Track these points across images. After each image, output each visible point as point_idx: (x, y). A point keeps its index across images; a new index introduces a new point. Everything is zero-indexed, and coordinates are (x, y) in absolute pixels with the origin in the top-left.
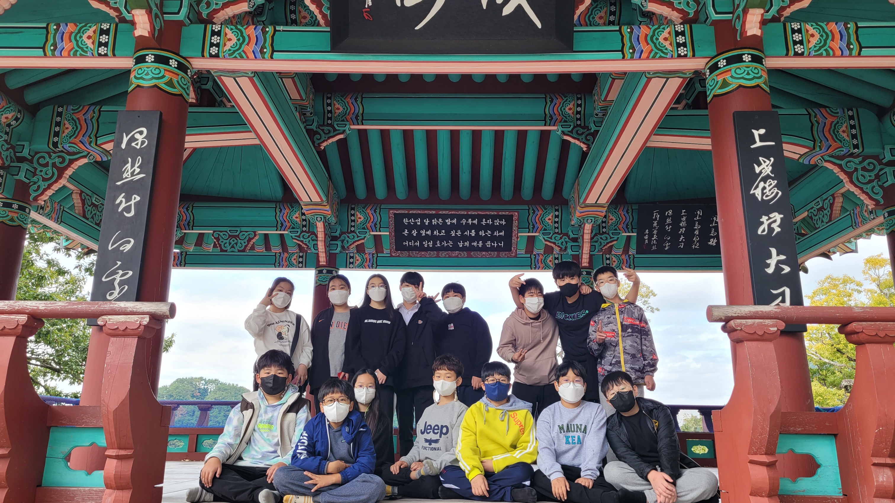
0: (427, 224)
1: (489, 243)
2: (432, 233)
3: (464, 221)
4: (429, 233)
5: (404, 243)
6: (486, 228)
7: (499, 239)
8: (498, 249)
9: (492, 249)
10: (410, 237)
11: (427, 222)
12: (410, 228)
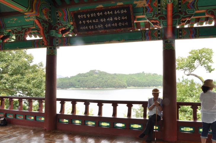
0: (89, 17)
1: (120, 23)
2: (92, 21)
3: (106, 13)
4: (91, 21)
5: (81, 28)
6: (117, 15)
7: (124, 21)
8: (125, 26)
9: (122, 27)
10: (83, 25)
11: (89, 16)
12: (82, 20)
